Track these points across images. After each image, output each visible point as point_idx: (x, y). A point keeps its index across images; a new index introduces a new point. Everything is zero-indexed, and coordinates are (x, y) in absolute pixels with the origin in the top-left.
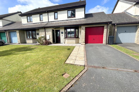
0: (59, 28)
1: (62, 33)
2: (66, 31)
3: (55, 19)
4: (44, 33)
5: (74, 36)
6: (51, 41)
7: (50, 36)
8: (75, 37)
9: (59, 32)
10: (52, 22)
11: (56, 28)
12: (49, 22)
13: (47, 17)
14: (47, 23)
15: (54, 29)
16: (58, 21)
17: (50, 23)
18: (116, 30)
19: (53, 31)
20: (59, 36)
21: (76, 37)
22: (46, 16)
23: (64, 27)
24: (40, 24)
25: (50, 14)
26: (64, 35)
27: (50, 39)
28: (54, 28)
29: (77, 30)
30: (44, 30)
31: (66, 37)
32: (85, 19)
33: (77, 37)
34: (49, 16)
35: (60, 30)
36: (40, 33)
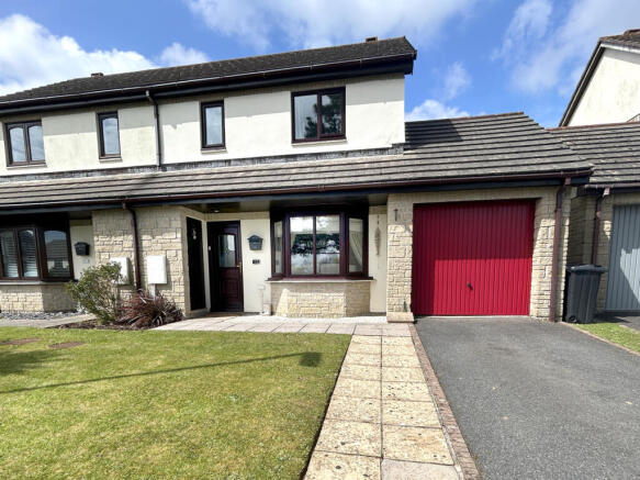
0: (234, 208)
1: (256, 242)
2: (279, 232)
3: (204, 146)
4: (129, 240)
5: (335, 268)
6: (178, 296)
7: (167, 264)
8: (345, 273)
9: (230, 239)
10: (186, 171)
11: (211, 208)
12: (163, 167)
13: (152, 130)
14: (148, 173)
15: (196, 216)
16: (228, 162)
17: (170, 172)
18: (607, 226)
19: (193, 226)
20: (233, 264)
21: (352, 269)
22: (143, 125)
23: (267, 201)
24: (98, 177)
25: (168, 111)
26: (265, 254)
27: (168, 285)
28: (197, 208)
29: (355, 226)
30: (129, 218)
31: (282, 273)
32: (411, 155)
33: (355, 271)
34: (166, 129)
35: (238, 222)
36: (99, 243)
